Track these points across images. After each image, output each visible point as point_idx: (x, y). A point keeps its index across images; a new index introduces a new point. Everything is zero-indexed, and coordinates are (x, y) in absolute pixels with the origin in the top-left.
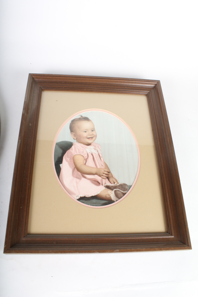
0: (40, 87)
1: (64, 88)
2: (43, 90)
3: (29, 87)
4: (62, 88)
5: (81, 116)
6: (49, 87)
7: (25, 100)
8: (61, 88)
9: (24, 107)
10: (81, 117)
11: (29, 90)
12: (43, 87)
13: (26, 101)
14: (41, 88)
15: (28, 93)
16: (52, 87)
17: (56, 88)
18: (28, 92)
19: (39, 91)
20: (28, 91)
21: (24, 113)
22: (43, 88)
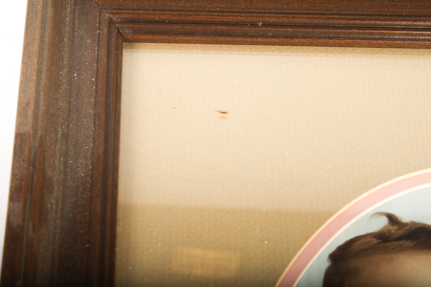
0: (111, 22)
1: (265, 25)
2: (127, 40)
3: (43, 28)
4: (254, 25)
5: (392, 219)
6: (170, 22)
7: (19, 125)
8: (243, 24)
9: (14, 176)
10: (393, 229)
11: (41, 48)
12: (130, 21)
13: (28, 128)
14: (114, 31)
15: (39, 72)
16: (184, 23)
17: (213, 28)
18: (39, 64)
19: (103, 52)
20: (41, 55)
21: (18, 221)
22: (127, 31)
